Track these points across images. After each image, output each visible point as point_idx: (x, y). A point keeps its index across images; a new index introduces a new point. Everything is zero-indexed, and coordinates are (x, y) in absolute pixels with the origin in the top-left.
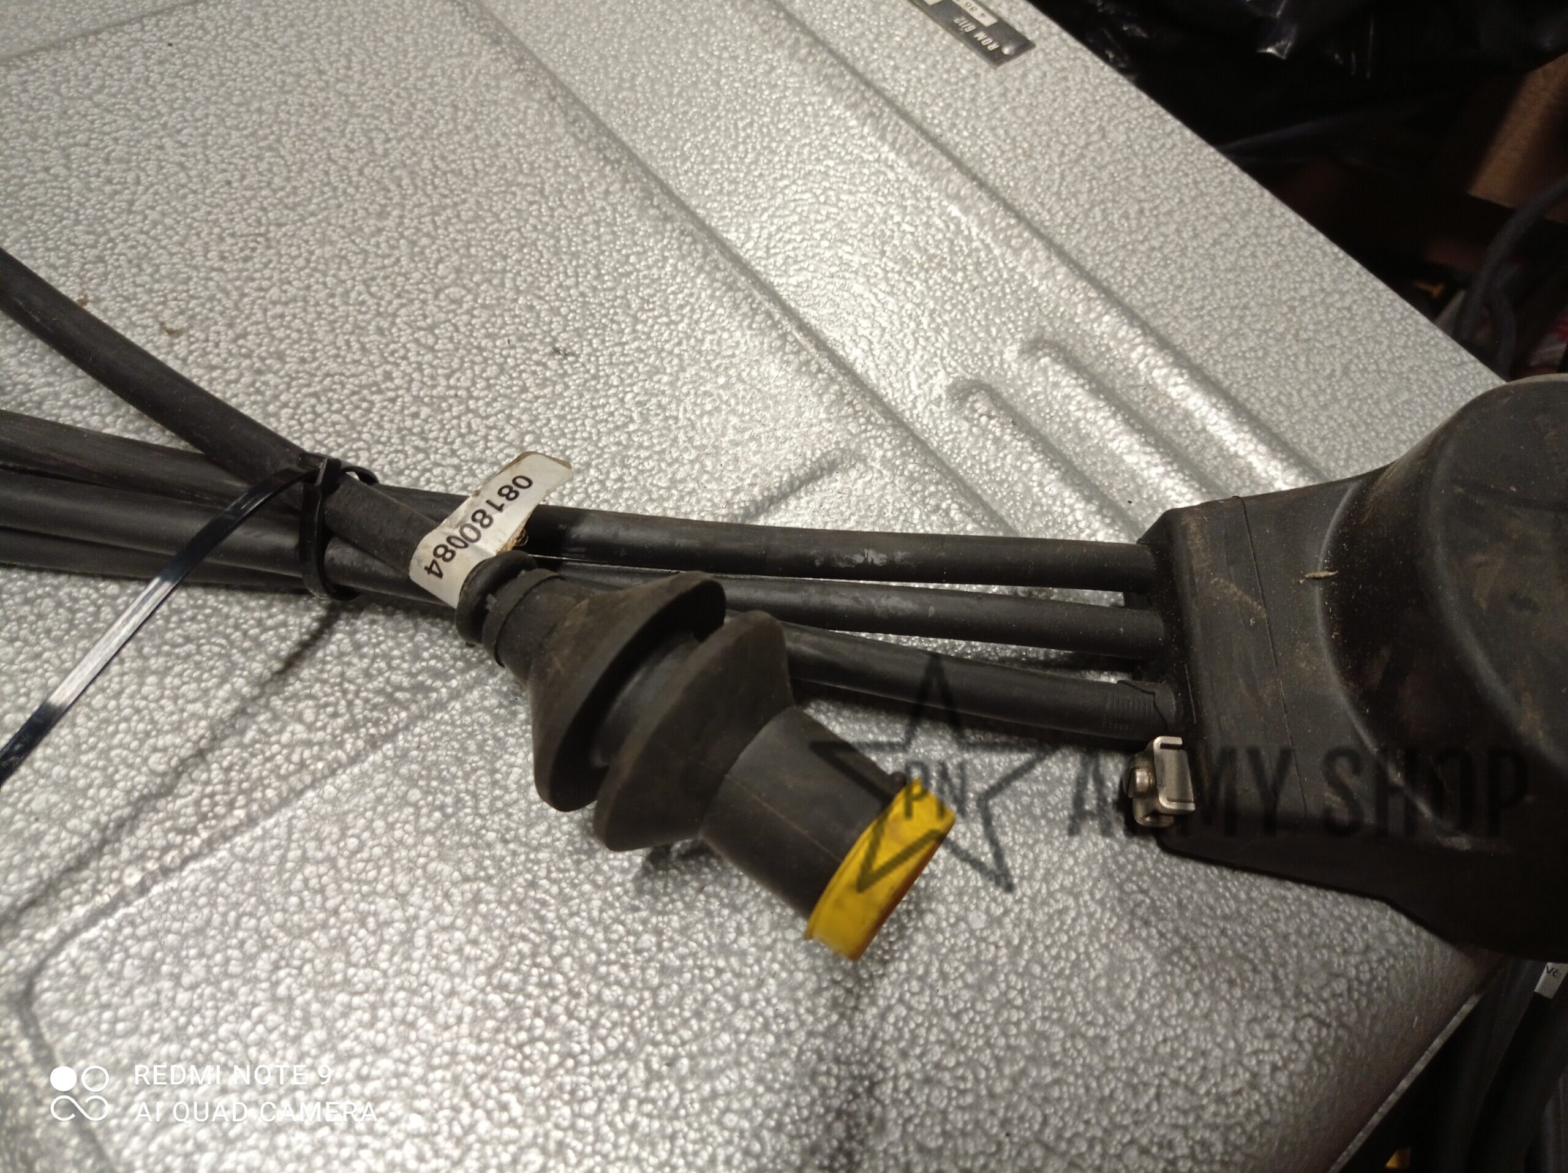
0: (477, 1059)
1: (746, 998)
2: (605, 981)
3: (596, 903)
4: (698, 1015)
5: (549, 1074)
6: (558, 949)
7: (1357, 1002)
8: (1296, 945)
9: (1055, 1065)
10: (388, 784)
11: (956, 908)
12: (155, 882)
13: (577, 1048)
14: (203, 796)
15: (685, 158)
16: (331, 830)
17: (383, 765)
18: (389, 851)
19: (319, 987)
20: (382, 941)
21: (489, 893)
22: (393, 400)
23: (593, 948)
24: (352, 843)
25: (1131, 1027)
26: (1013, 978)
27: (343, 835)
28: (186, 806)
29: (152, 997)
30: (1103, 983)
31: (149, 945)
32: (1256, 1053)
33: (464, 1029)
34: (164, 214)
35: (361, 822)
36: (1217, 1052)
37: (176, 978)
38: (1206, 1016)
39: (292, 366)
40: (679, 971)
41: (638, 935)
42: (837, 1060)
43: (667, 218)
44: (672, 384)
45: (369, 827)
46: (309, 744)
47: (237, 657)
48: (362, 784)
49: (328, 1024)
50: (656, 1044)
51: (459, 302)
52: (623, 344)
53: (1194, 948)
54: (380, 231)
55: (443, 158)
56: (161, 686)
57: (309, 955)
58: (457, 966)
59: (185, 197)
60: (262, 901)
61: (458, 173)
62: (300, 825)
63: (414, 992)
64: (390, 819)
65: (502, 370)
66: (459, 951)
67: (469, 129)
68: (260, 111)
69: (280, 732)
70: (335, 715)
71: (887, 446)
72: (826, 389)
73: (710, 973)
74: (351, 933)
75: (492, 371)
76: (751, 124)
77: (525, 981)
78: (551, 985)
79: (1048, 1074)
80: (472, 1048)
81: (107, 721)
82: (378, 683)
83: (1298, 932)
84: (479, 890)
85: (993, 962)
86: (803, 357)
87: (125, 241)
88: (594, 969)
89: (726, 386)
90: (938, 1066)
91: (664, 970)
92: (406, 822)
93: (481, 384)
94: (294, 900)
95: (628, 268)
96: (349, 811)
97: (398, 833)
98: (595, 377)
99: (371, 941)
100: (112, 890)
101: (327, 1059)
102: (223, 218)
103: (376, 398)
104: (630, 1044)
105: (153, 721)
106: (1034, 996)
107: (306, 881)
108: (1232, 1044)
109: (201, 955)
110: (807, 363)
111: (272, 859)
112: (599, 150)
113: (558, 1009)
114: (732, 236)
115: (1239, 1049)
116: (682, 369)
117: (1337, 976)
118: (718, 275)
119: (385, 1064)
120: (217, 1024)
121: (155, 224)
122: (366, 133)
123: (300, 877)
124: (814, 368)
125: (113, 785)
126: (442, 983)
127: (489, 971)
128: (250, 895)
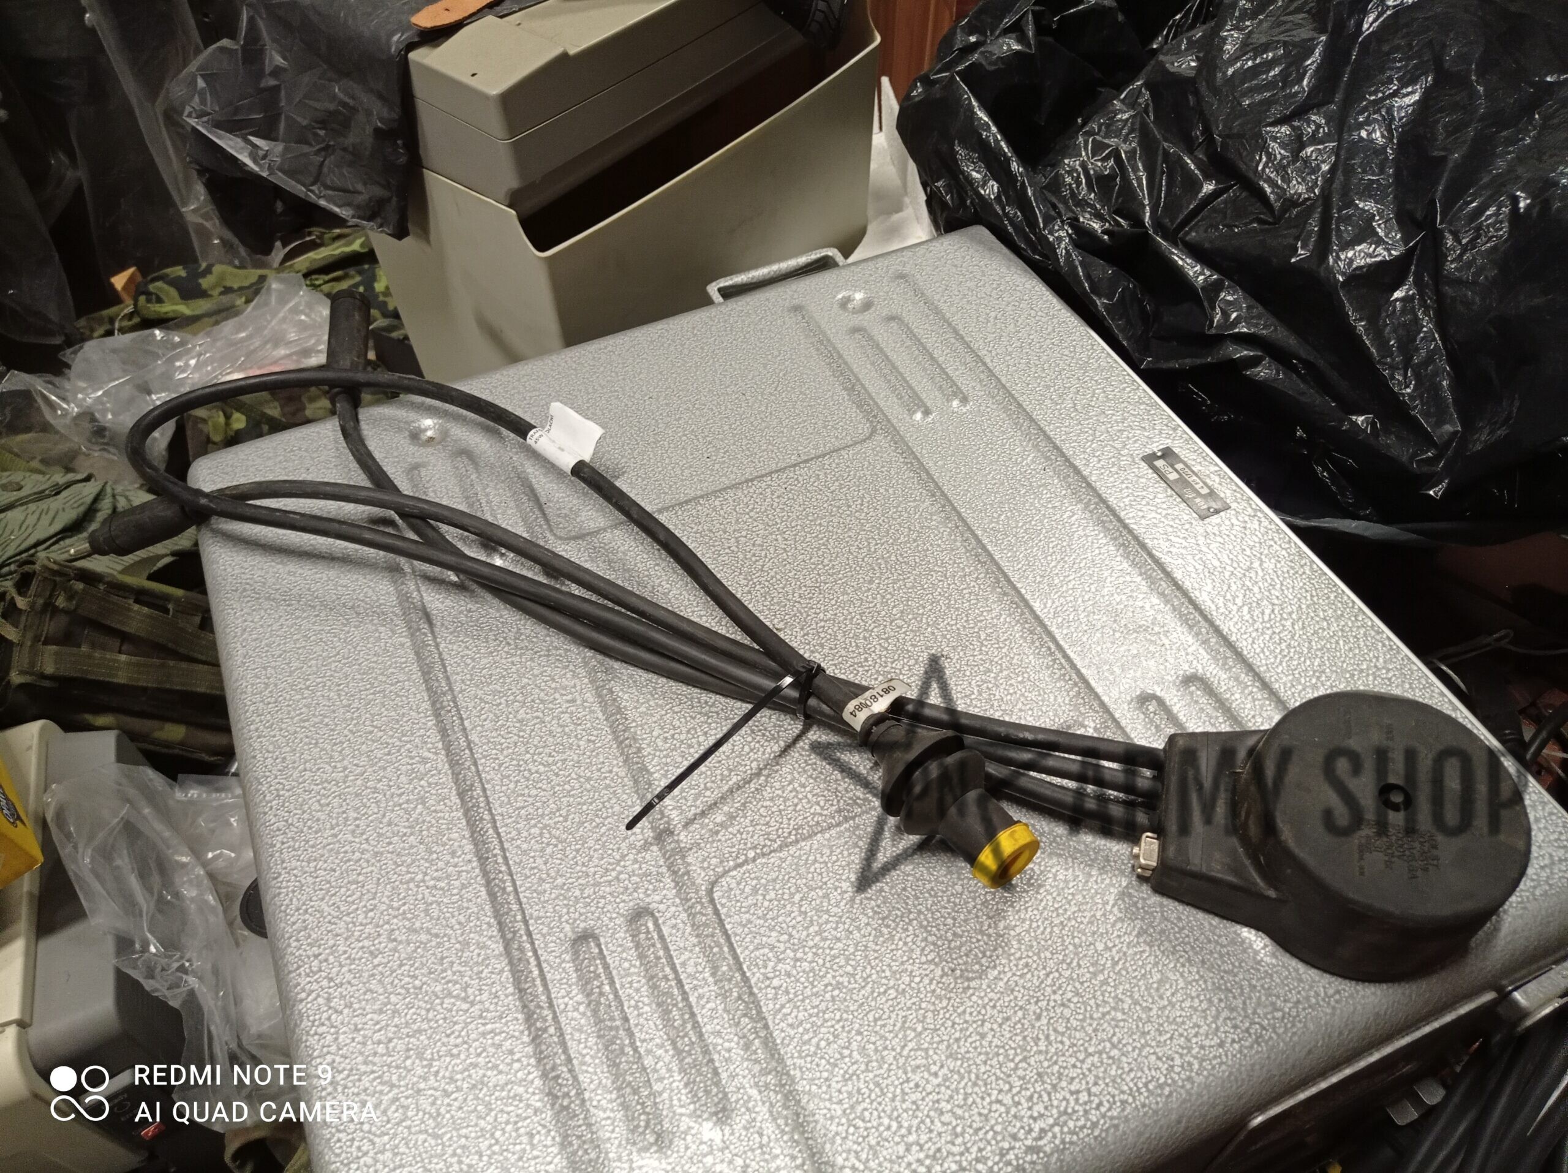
0: (875, 951)
1: (988, 953)
2: (930, 933)
3: (930, 902)
4: (967, 955)
5: (902, 963)
6: (911, 916)
7: (1286, 1025)
8: (1259, 992)
9: (1124, 1013)
10: (850, 837)
11: (1090, 939)
12: (759, 858)
13: (914, 956)
14: (779, 828)
15: (1019, 562)
16: (826, 851)
18: (848, 864)
19: (817, 911)
20: (842, 899)
22: (867, 671)
23: (926, 919)
24: (834, 858)
25: (1165, 1007)
26: (1111, 974)
27: (831, 855)
28: (773, 831)
29: (755, 901)
30: (1155, 985)
31: (755, 882)
32: (1225, 1032)
33: (871, 938)
35: (838, 851)
36: (1206, 1027)
37: (764, 896)
38: (1204, 1011)
39: (826, 651)
40: (961, 937)
41: (946, 918)
42: (1024, 987)
43: (1005, 594)
44: (995, 678)
45: (841, 853)
46: (821, 815)
47: (796, 775)
48: (840, 835)
49: (820, 925)
50: (948, 962)
51: (901, 627)
52: (974, 656)
53: (1205, 982)
54: (869, 589)
55: (901, 555)
57: (814, 898)
58: (871, 914)
60: (798, 874)
61: (907, 563)
62: (815, 847)
63: (853, 920)
65: (916, 663)
66: (872, 908)
67: (915, 541)
68: (820, 524)
70: (832, 805)
72: (1072, 689)
73: (974, 940)
75: (912, 662)
76: (1056, 545)
77: (897, 925)
78: (907, 930)
79: (1119, 1016)
80: (874, 947)
82: (851, 794)
83: (1262, 986)
85: (1104, 965)
86: (1063, 671)
88: (926, 928)
89: (1022, 682)
90: (1069, 1000)
91: (955, 934)
93: (906, 668)
94: (810, 875)
98: (959, 670)
99: (839, 897)
100: (743, 857)
101: (818, 938)
102: (801, 577)
103: (860, 669)
104: (937, 960)
106: (1120, 983)
107: (815, 869)
108: (1214, 1026)
109: (774, 889)
110: (1064, 675)
111: (803, 858)
112: (976, 556)
113: (909, 939)
114: (1037, 605)
115: (1217, 1029)
116: (1001, 671)
117: (1278, 1010)
118: (1027, 626)
119: (839, 945)
120: (778, 916)
122: (867, 540)
123: (813, 867)
124: (1067, 678)
125: (746, 818)
126: (865, 920)
127: (883, 919)
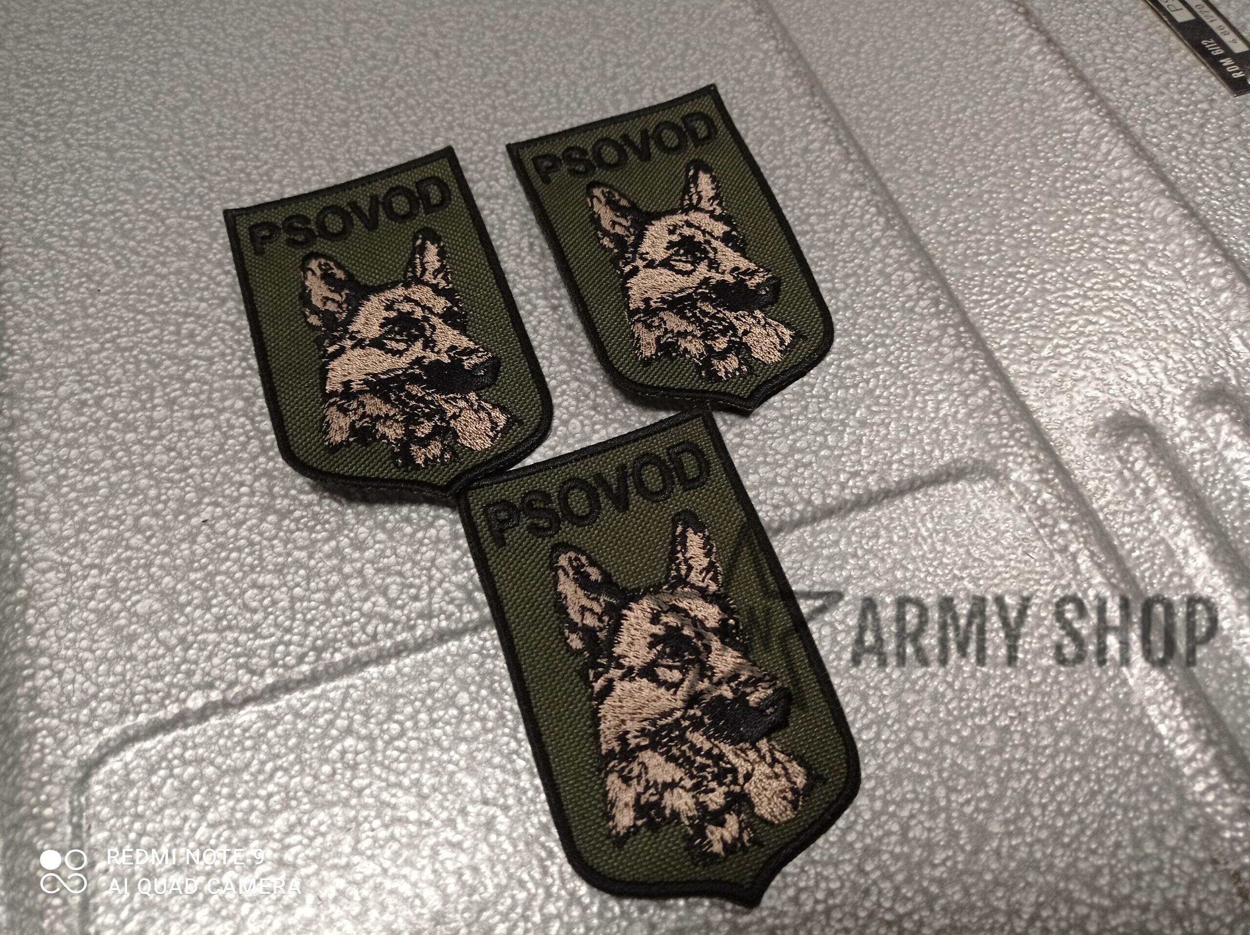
12: (215, 713)
14: (280, 642)
15: (891, 130)
17: (443, 659)
18: (425, 748)
19: (322, 865)
20: (391, 838)
21: (502, 822)
24: (395, 728)
28: (263, 647)
29: (177, 822)
31: (191, 770)
34: (409, 94)
35: (409, 710)
45: (414, 717)
48: (420, 673)
56: (278, 526)
57: (323, 828)
59: (431, 81)
60: (299, 760)
62: (355, 694)
64: (435, 716)
69: (365, 599)
70: (416, 598)
71: (1026, 468)
74: (366, 819)
76: (963, 110)
81: (222, 546)
84: (494, 817)
87: (370, 112)
92: (448, 723)
94: (327, 769)
95: (807, 228)
96: (401, 696)
97: (437, 732)
102: (457, 107)
105: (261, 558)
107: (343, 752)
111: (321, 721)
114: (917, 217)
121: (399, 101)
123: (339, 747)
128: (291, 750)
